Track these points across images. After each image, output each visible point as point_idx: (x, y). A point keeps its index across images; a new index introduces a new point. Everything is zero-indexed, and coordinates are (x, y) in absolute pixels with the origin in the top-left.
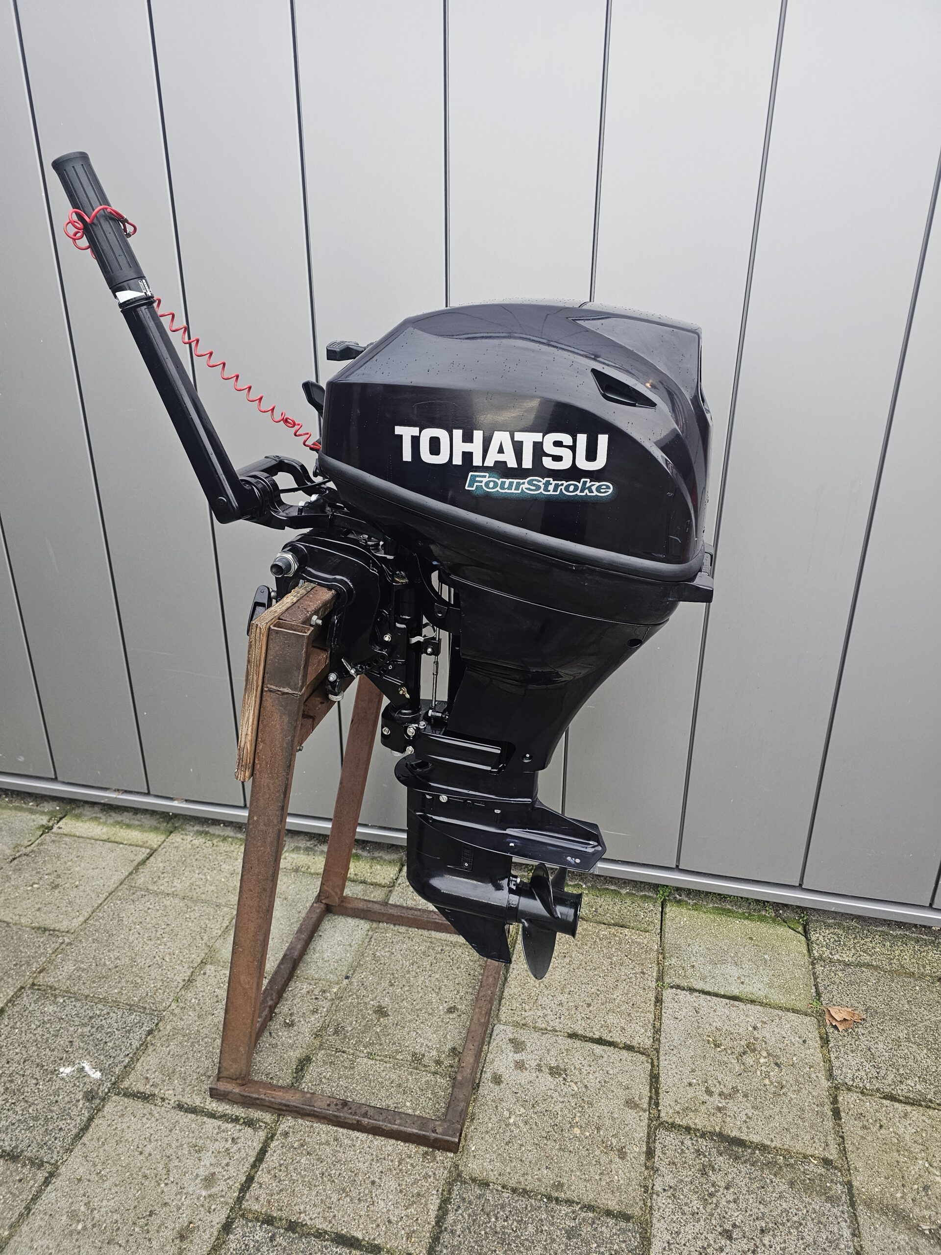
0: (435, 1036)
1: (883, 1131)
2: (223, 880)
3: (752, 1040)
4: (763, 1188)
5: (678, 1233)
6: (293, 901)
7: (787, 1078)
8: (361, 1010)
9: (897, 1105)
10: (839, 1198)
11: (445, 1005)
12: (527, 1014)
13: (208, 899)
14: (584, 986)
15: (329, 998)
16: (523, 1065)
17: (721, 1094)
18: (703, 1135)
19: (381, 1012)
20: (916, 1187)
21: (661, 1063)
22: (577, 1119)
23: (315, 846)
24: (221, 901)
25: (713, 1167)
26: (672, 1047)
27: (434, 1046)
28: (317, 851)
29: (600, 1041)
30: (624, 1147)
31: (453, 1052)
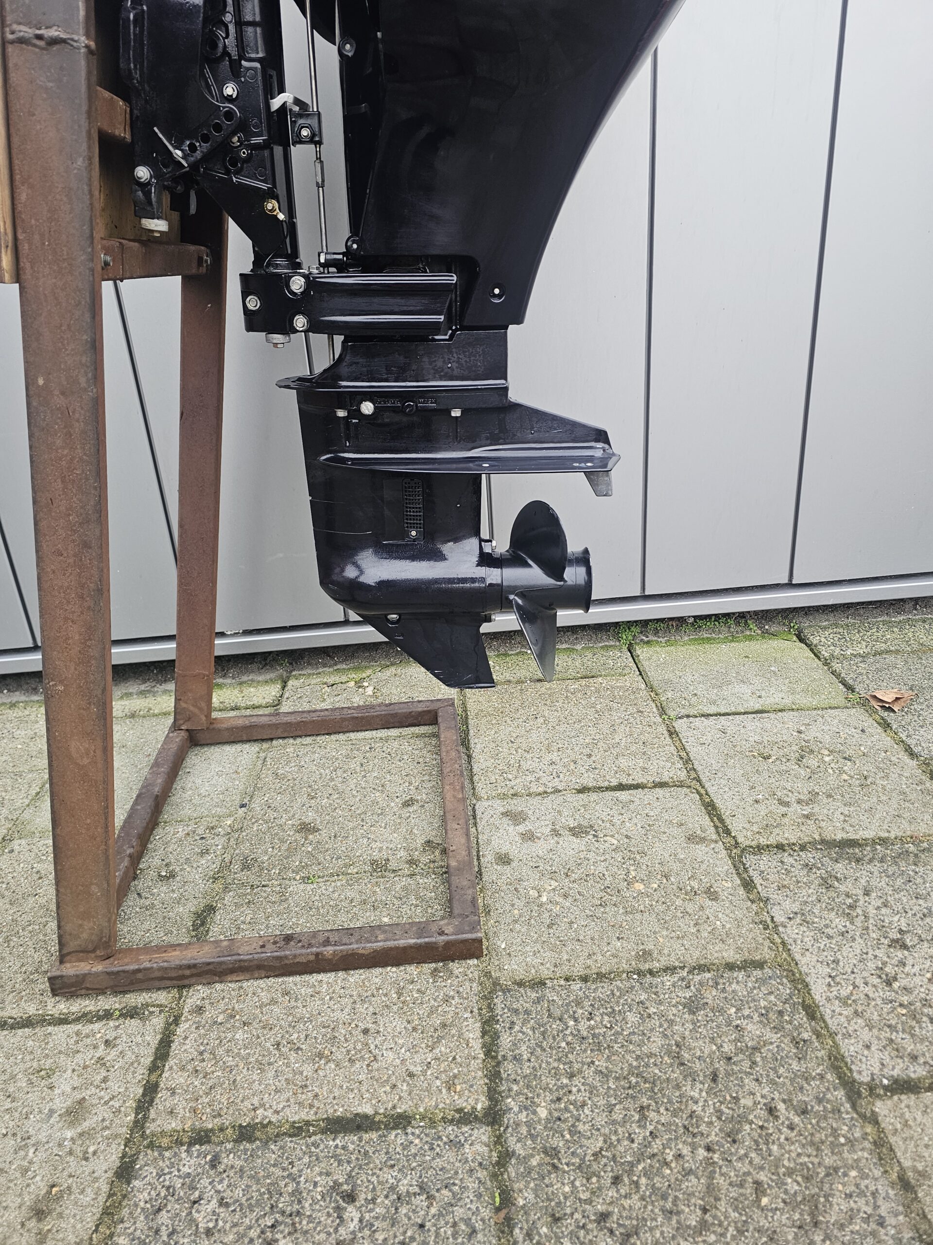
0: (395, 835)
2: (19, 746)
3: (803, 743)
4: (910, 881)
5: (836, 962)
6: (137, 747)
7: (866, 768)
8: (276, 834)
11: (397, 800)
12: (513, 783)
14: (573, 740)
15: (222, 833)
16: (533, 835)
17: (799, 802)
18: (803, 848)
19: (306, 828)
21: (709, 790)
22: (633, 873)
24: (21, 769)
25: (836, 878)
26: (714, 772)
27: (399, 846)
29: (621, 787)
30: (711, 887)
31: (429, 846)
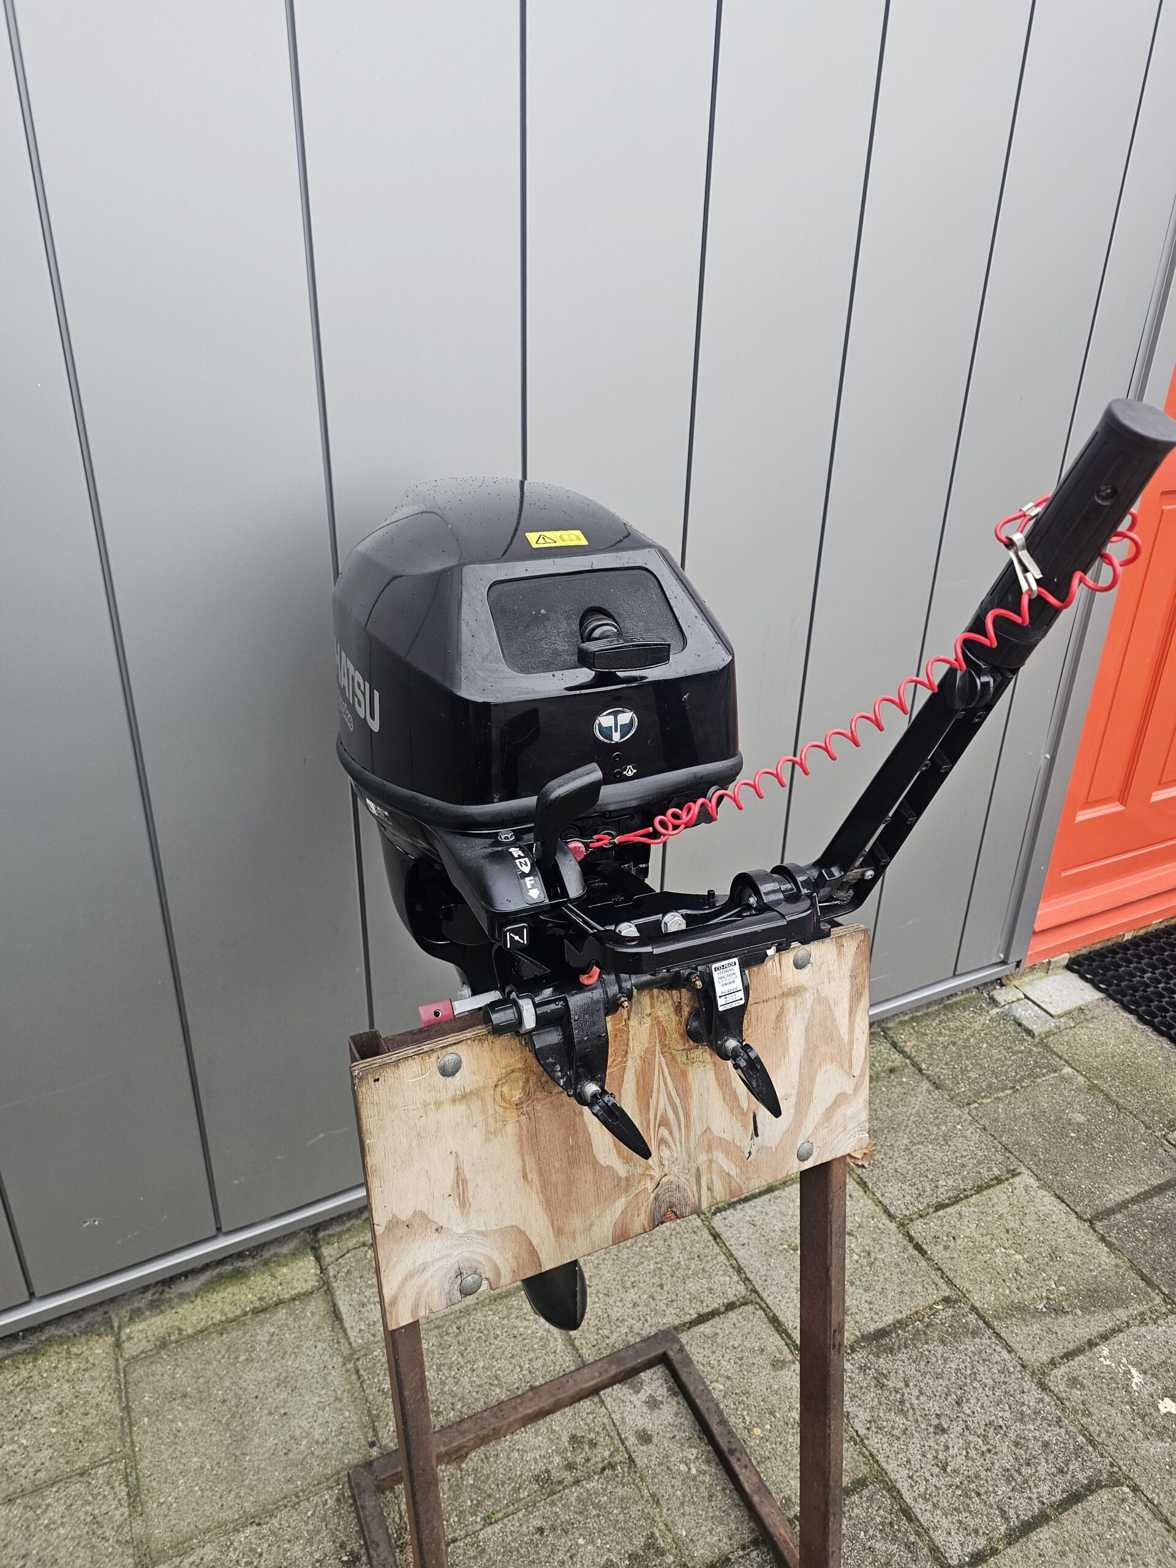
1: (959, 1242)
4: (928, 1362)
5: (908, 1461)
6: (200, 1392)
7: (865, 1242)
9: (949, 1210)
10: (979, 1328)
13: (53, 1473)
14: (640, 1268)
16: (655, 1400)
20: (1011, 1275)
21: (768, 1302)
22: (747, 1418)
23: (162, 1293)
24: (80, 1464)
25: (883, 1374)
26: (763, 1278)
27: (550, 1451)
28: (170, 1300)
29: (702, 1319)
31: (575, 1442)
